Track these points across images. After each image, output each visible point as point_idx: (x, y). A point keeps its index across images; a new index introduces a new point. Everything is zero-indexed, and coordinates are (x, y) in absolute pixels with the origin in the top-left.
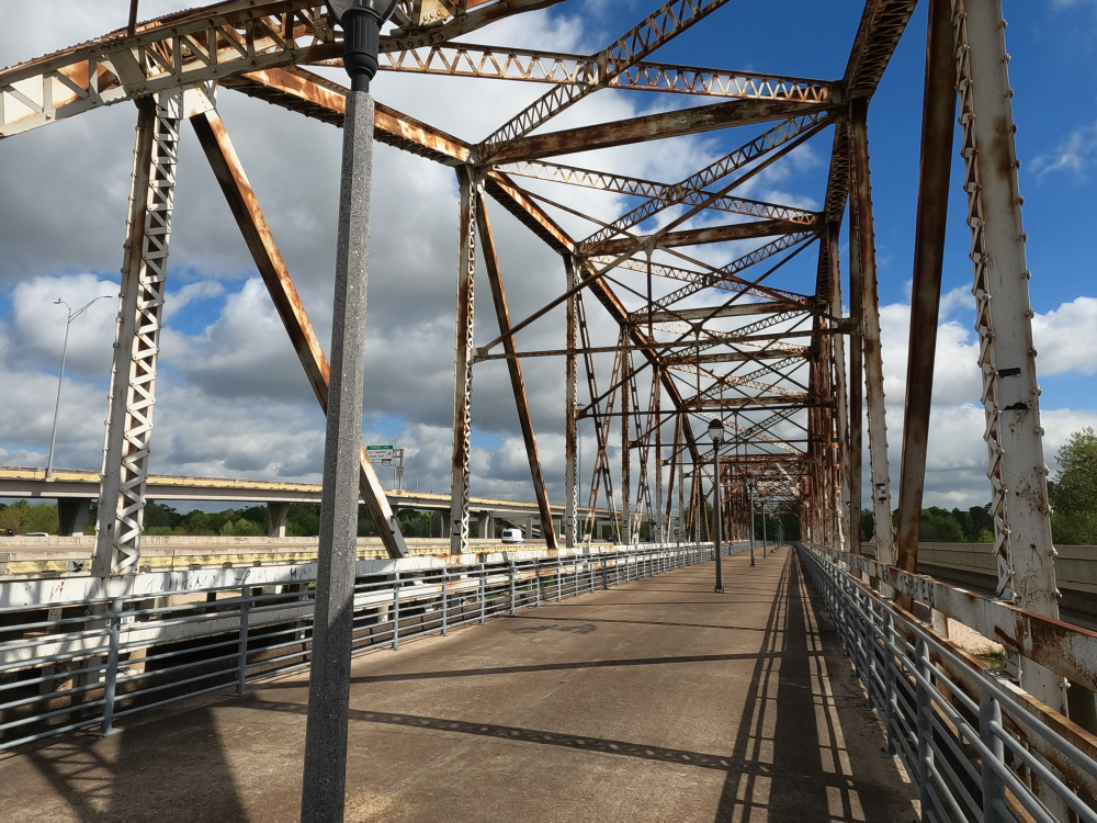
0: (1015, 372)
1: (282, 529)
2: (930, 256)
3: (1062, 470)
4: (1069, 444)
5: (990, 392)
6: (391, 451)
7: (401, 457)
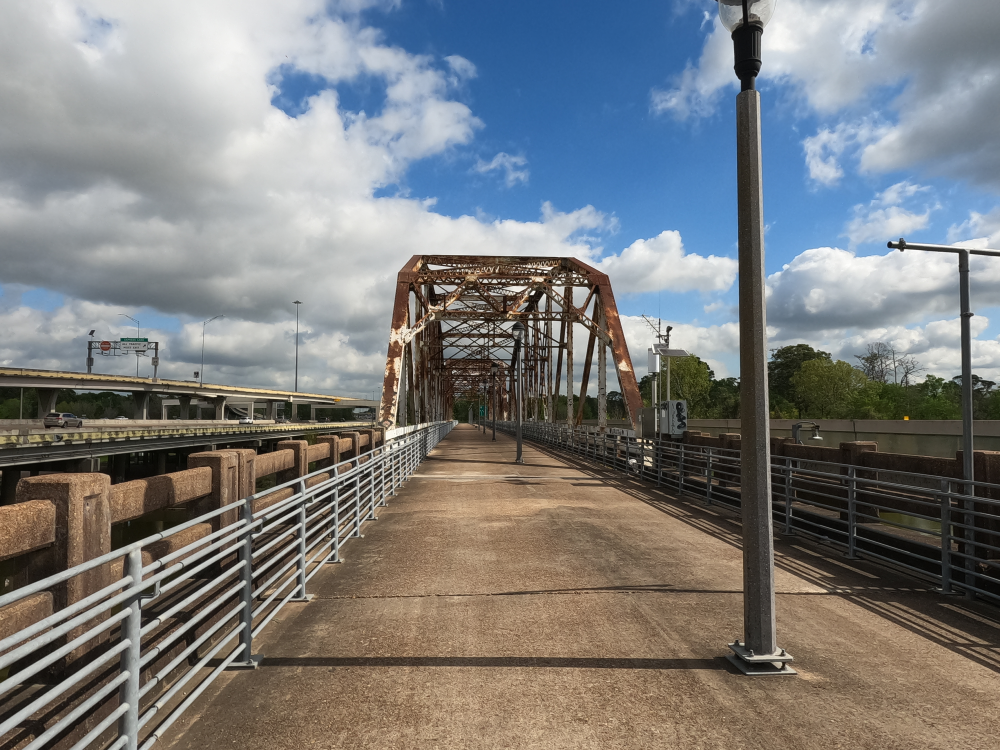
0: (603, 389)
6: (145, 343)
7: (156, 349)
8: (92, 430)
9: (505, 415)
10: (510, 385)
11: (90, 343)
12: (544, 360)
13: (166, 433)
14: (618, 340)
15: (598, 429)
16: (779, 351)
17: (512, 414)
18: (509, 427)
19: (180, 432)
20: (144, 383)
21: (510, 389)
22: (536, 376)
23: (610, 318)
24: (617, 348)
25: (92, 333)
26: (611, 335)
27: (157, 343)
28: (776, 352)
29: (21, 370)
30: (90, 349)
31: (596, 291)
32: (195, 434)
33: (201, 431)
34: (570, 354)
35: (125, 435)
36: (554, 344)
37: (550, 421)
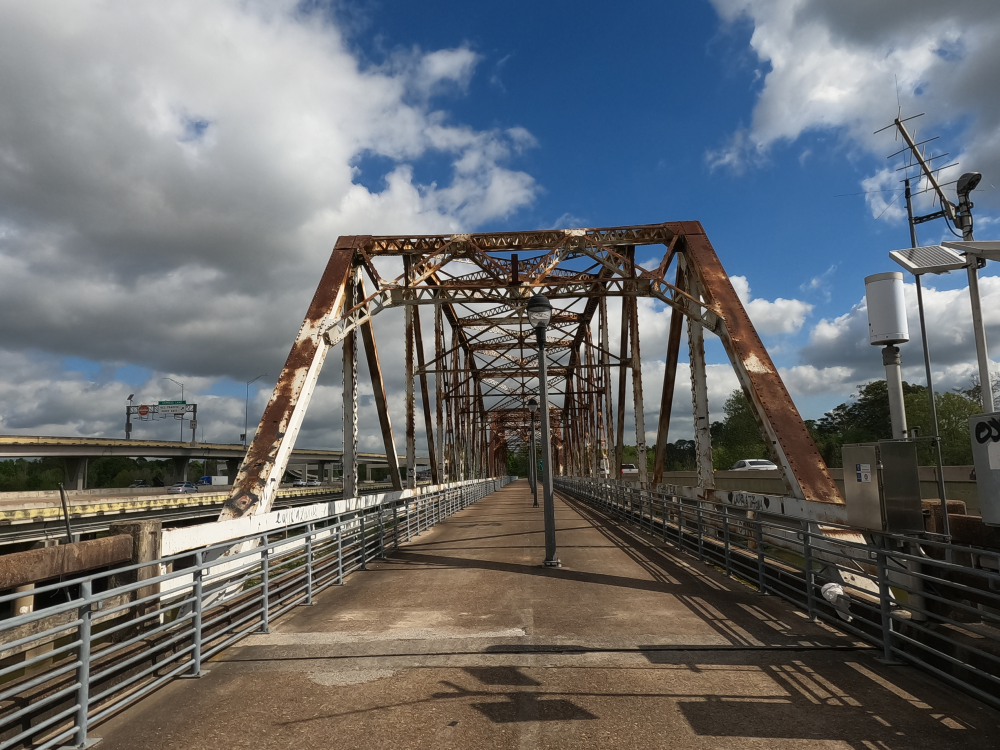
0: (703, 418)
1: (80, 482)
2: (673, 358)
3: (727, 416)
4: (732, 398)
5: (696, 424)
6: (184, 406)
7: (195, 411)
8: (44, 505)
9: (561, 468)
10: (564, 433)
11: (128, 408)
12: (601, 392)
13: (159, 504)
14: (735, 319)
15: (699, 491)
16: (868, 387)
17: (568, 468)
18: (564, 483)
19: (179, 502)
20: (181, 448)
21: (565, 438)
22: (592, 417)
23: (713, 283)
24: (734, 331)
25: (130, 398)
26: (719, 311)
27: (195, 406)
28: (864, 389)
29: (38, 437)
30: (128, 414)
31: (681, 246)
32: (201, 503)
33: (210, 499)
34: (637, 375)
35: (97, 509)
36: (613, 361)
37: (613, 477)
